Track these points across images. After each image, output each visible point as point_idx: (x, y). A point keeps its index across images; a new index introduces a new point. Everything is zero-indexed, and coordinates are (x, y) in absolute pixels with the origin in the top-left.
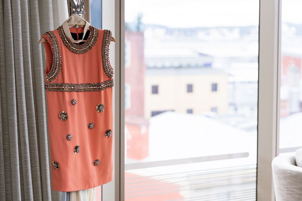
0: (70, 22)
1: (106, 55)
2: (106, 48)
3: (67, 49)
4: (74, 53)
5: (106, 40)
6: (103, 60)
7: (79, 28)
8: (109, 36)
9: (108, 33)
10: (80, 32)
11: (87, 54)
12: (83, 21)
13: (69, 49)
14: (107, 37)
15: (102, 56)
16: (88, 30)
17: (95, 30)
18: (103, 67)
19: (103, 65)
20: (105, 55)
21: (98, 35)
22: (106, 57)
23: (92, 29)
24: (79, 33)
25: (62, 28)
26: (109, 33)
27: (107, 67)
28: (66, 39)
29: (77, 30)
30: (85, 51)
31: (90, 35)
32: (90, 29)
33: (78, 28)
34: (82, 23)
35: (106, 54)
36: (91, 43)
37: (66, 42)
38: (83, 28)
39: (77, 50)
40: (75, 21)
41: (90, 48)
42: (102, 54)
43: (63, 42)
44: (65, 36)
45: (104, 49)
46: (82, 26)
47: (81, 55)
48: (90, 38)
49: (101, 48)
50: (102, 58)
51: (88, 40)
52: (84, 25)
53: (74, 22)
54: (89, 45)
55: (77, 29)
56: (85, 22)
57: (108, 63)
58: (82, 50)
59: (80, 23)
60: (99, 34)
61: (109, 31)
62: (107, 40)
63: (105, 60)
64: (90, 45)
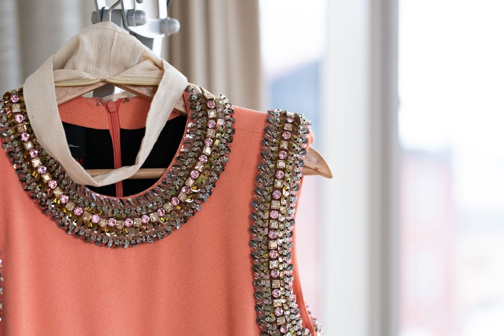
0: (69, 65)
1: (272, 254)
2: (274, 215)
3: (45, 220)
4: (86, 239)
5: (277, 169)
6: (256, 283)
7: (127, 100)
8: (291, 148)
9: (288, 127)
10: (126, 122)
11: (166, 244)
12: (148, 64)
13: (53, 218)
14: (281, 150)
15: (252, 257)
16: (175, 111)
17: (212, 114)
18: (258, 321)
19: (257, 307)
20: (269, 250)
21: (230, 140)
22: (274, 264)
23: (198, 108)
24: (122, 131)
25: (19, 102)
26: (295, 131)
27: (281, 321)
28: (36, 162)
29: (112, 111)
30: (158, 231)
31: (188, 142)
32: (185, 107)
33: (120, 100)
34: (140, 74)
35: (273, 245)
36: (191, 182)
37: (40, 180)
38: (145, 102)
39: (103, 224)
40: (98, 63)
41: (185, 213)
42: (251, 245)
43: (23, 181)
44: (36, 146)
45: (266, 216)
46: (144, 92)
47: (131, 255)
48: (184, 156)
49: (247, 211)
50: (255, 268)
51: (171, 168)
52: (152, 82)
53: (91, 67)
54: (177, 195)
55: (112, 108)
56: (161, 68)
57: (286, 297)
58: (137, 222)
59: (127, 74)
60: (236, 137)
61: (297, 119)
62: (284, 170)
63: (272, 279)
64: (182, 197)
